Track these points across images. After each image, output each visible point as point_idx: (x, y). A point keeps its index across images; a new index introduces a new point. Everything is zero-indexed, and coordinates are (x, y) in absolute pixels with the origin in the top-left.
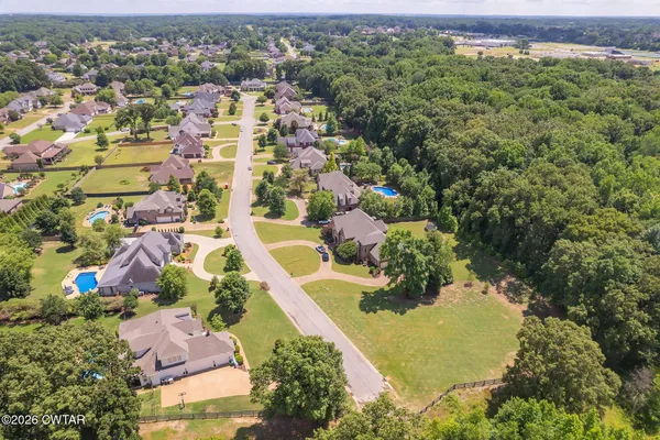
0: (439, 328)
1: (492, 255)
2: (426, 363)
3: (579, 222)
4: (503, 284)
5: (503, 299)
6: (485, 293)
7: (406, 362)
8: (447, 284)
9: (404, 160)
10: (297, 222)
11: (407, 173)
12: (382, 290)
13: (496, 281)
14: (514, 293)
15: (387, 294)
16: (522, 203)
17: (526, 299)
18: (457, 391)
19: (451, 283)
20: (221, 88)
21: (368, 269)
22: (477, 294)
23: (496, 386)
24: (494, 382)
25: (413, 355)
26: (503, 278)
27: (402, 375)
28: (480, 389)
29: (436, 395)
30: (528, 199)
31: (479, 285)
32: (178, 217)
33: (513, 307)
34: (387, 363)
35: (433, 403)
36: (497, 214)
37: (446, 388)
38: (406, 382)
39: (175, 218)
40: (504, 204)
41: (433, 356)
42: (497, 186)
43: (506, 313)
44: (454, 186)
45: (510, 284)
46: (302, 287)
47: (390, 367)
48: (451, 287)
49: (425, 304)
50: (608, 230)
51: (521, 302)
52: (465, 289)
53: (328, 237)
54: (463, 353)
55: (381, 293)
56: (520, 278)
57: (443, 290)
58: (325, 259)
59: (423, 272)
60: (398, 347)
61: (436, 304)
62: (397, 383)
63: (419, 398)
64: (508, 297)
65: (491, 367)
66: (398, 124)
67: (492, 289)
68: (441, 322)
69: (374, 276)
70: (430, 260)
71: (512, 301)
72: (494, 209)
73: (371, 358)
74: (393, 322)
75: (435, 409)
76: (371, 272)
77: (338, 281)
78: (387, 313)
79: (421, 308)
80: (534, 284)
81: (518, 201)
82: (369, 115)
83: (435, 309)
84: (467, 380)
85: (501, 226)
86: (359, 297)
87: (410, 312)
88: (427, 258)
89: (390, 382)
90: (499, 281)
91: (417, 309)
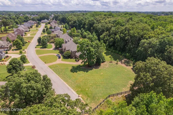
0: (101, 75)
1: (118, 53)
2: (97, 88)
3: (148, 34)
4: (123, 61)
5: (123, 65)
6: (117, 64)
7: (88, 88)
8: (103, 62)
9: (87, 31)
10: (51, 49)
11: (89, 34)
12: (80, 65)
13: (120, 60)
14: (127, 63)
15: (81, 66)
16: (127, 32)
17: (132, 65)
18: (111, 98)
19: (105, 62)
20: (35, 22)
21: (75, 60)
22: (114, 64)
23: (127, 94)
24: (126, 92)
25: (91, 86)
26: (123, 59)
27: (87, 93)
28: (120, 96)
29: (102, 100)
30: (129, 30)
31: (114, 62)
32: (7, 49)
33: (127, 67)
34: (80, 89)
35: (101, 104)
36: (119, 37)
37: (105, 97)
38: (88, 96)
39: (5, 49)
40: (121, 33)
41: (99, 85)
42: (117, 29)
43: (126, 69)
44: (103, 34)
45: (125, 61)
46: (49, 66)
47: (81, 91)
48: (105, 63)
49: (96, 68)
50: (159, 35)
51: (130, 66)
52: (110, 63)
53: (62, 52)
54: (111, 83)
55: (79, 66)
56: (128, 59)
57: (102, 64)
58: (59, 58)
59: (94, 55)
60: (85, 83)
61: (100, 68)
62: (84, 97)
63: (94, 102)
64: (125, 65)
65: (123, 87)
66: (85, 22)
67: (119, 63)
68: (102, 74)
69: (77, 62)
70: (96, 51)
71: (127, 65)
72: (118, 36)
73: (73, 88)
74: (83, 75)
75: (101, 106)
76: (76, 60)
77: (63, 64)
78: (81, 72)
79: (94, 70)
80: (133, 60)
81: (126, 31)
82: (77, 23)
83: (100, 70)
84: (114, 93)
85: (120, 41)
86: (71, 68)
87: (90, 71)
88: (95, 50)
89: (81, 97)
90: (122, 60)
91: (92, 70)
